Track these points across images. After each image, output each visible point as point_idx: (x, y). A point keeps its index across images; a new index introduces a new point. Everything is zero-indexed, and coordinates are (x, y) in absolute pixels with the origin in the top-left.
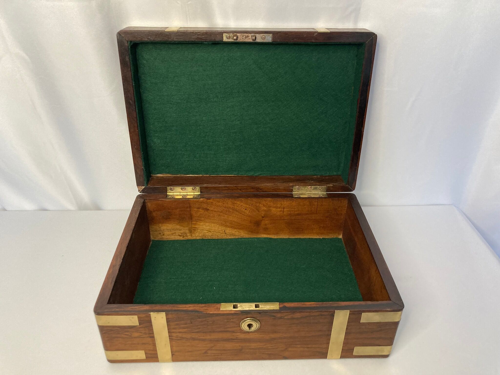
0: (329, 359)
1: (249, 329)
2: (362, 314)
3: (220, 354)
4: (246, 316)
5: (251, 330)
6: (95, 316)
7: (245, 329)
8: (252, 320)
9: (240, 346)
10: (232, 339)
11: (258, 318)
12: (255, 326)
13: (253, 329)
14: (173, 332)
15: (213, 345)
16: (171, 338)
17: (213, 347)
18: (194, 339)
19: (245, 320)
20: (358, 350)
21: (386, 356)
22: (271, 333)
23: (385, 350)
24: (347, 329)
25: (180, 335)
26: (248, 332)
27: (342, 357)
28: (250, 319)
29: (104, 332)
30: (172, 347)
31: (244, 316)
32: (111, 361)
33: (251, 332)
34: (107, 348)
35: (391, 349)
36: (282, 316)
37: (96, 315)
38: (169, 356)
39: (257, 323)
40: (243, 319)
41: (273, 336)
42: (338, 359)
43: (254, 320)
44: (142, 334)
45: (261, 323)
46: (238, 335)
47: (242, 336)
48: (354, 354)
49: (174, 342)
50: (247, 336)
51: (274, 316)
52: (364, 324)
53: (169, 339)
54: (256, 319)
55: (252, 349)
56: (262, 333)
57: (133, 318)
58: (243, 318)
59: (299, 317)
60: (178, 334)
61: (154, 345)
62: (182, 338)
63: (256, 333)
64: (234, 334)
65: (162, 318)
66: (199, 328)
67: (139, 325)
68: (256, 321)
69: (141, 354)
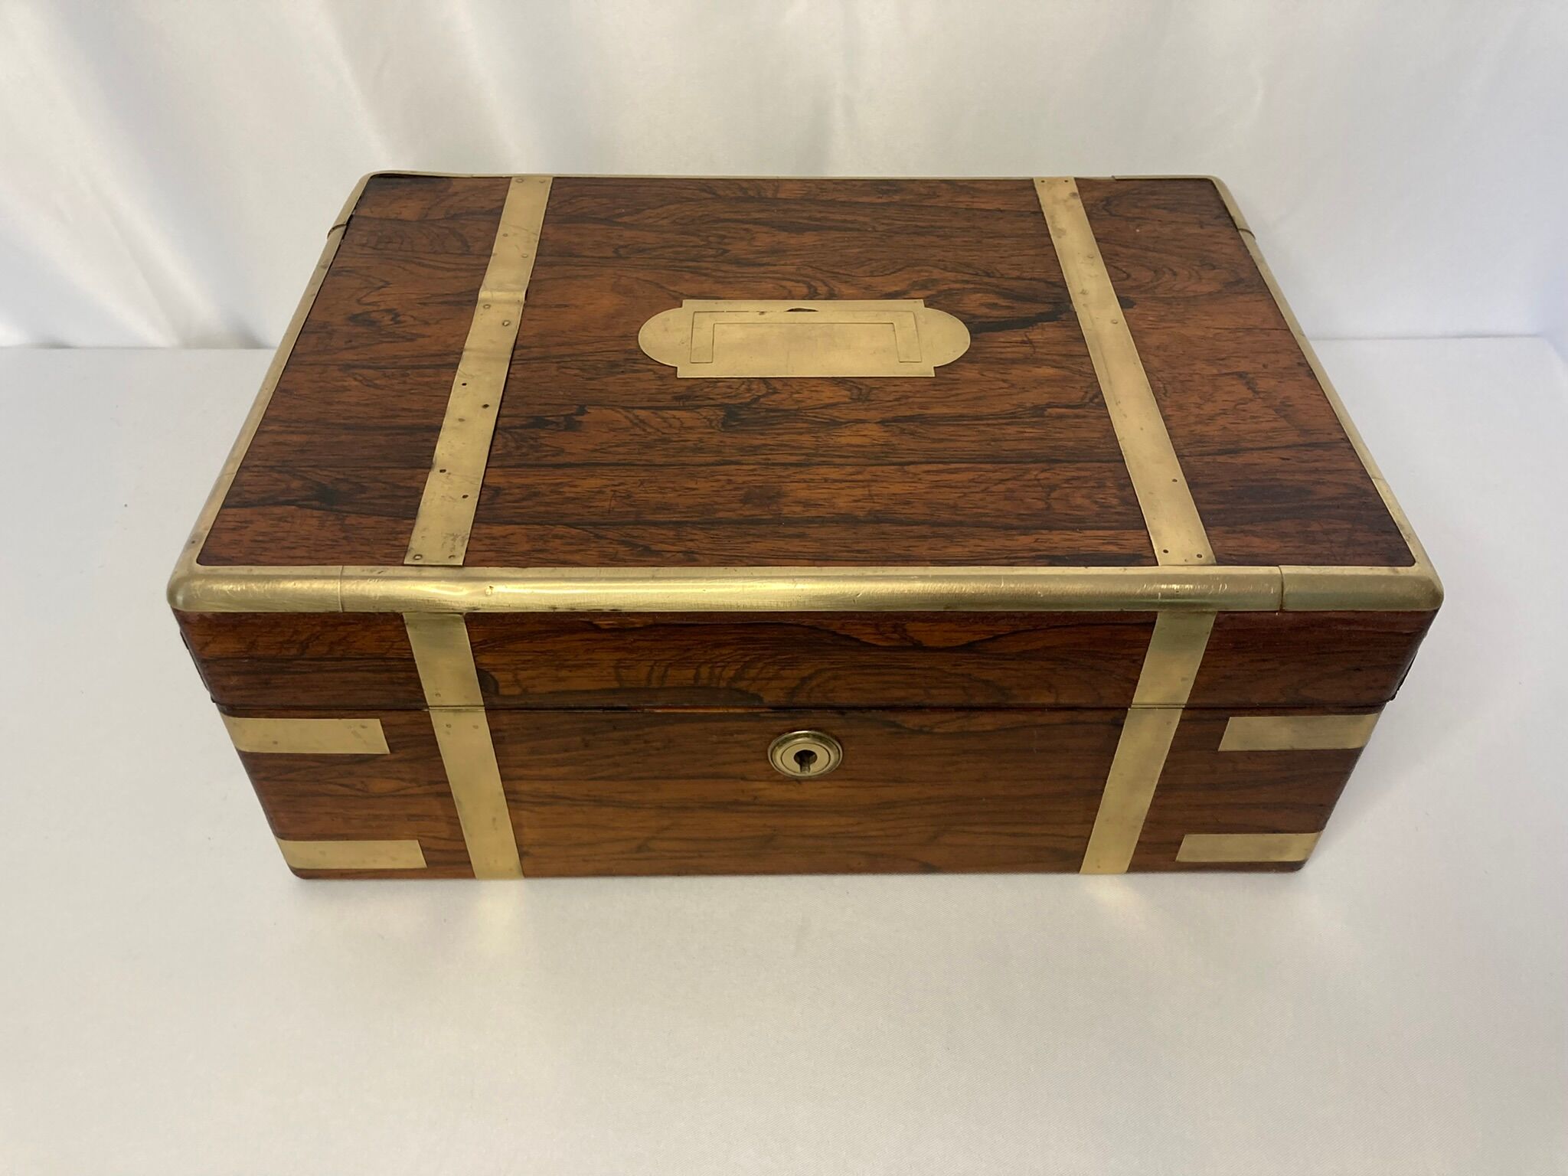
0: (1086, 873)
1: (801, 769)
2: (1228, 720)
3: (696, 855)
4: (788, 722)
5: (807, 774)
6: (223, 718)
7: (786, 770)
8: (814, 736)
9: (765, 826)
10: (737, 803)
11: (835, 732)
12: (825, 758)
13: (815, 768)
14: (521, 778)
15: (666, 822)
16: (511, 797)
17: (667, 828)
18: (599, 802)
19: (786, 738)
20: (1193, 846)
21: (1294, 867)
22: (881, 784)
23: (1291, 845)
24: (1164, 771)
25: (546, 787)
26: (798, 780)
27: (1136, 867)
28: (806, 735)
29: (263, 775)
30: (517, 828)
31: (785, 723)
32: (305, 874)
33: (810, 779)
34: (283, 830)
35: (1316, 841)
36: (926, 726)
37: (226, 716)
38: (512, 858)
39: (829, 747)
40: (780, 734)
41: (890, 792)
42: (1121, 873)
43: (821, 739)
44: (404, 784)
45: (845, 749)
46: (760, 790)
47: (777, 792)
48: (1182, 856)
49: (524, 813)
50: (792, 794)
51: (894, 724)
52: (1231, 756)
53: (507, 800)
54: (828, 734)
55: (811, 836)
56: (848, 784)
57: (363, 727)
58: (777, 729)
59: (989, 728)
60: (537, 785)
61: (454, 821)
62: (556, 798)
63: (825, 784)
64: (743, 785)
65: (476, 727)
66: (617, 765)
67: (388, 751)
68: (826, 742)
69: (409, 853)
